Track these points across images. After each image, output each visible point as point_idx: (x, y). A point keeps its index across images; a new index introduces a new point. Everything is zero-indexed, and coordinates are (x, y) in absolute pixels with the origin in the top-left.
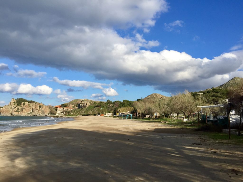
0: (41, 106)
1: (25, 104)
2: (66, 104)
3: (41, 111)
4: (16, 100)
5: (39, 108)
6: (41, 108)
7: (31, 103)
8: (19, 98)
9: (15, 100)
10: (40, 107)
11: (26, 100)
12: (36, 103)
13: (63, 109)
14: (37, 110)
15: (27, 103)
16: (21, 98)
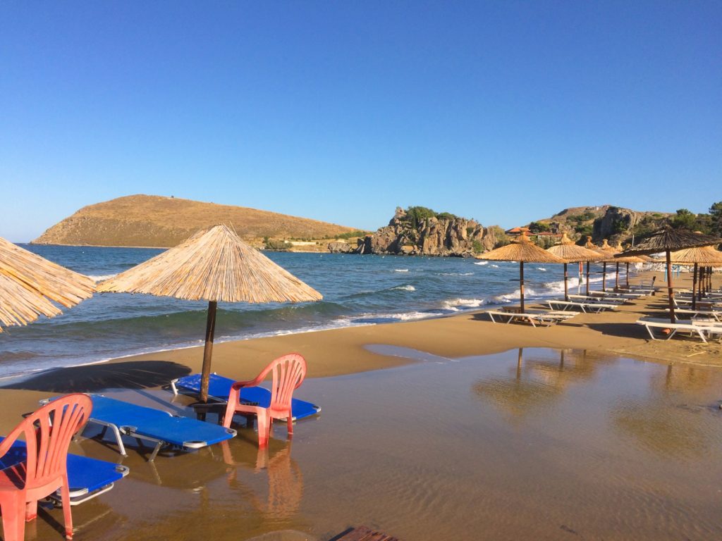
0: (473, 229)
1: (430, 223)
2: (543, 223)
3: (471, 243)
4: (406, 212)
5: (468, 236)
6: (471, 235)
7: (445, 219)
8: (413, 207)
9: (403, 213)
10: (469, 231)
11: (431, 210)
12: (457, 220)
13: (537, 237)
14: (462, 242)
15: (435, 219)
16: (418, 208)
